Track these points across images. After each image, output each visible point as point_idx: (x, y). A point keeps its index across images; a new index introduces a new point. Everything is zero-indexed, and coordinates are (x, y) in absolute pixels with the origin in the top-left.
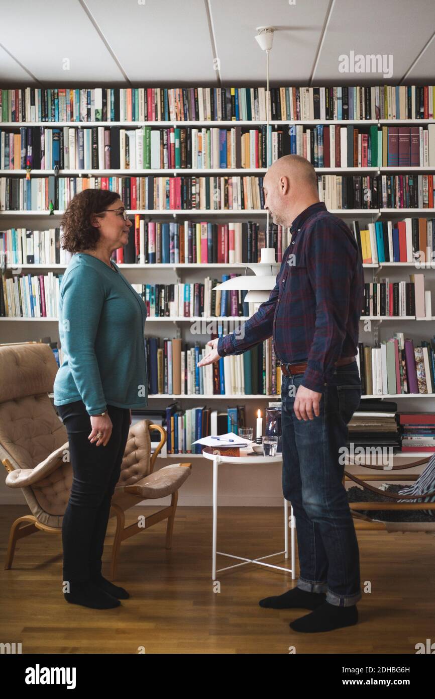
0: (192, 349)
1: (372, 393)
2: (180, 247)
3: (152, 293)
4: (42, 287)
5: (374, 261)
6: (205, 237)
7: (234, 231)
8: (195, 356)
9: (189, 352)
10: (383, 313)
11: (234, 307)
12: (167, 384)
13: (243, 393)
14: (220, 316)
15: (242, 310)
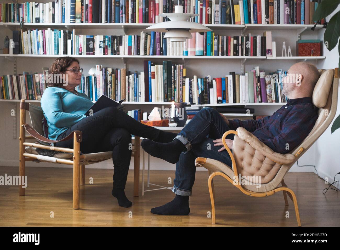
0: (133, 75)
1: (239, 102)
2: (126, 13)
3: (109, 41)
4: (44, 36)
5: (242, 23)
6: (141, 7)
7: (158, 4)
8: (134, 78)
9: (130, 76)
10: (247, 54)
11: (158, 50)
12: (117, 95)
13: (163, 101)
14: (149, 55)
15: (163, 52)
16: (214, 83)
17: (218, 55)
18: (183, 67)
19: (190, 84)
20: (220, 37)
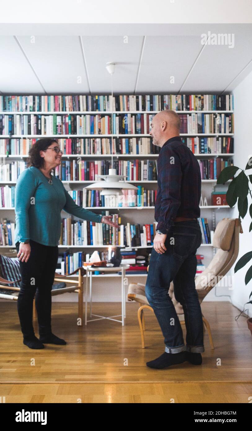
0: (77, 223)
2: (71, 173)
4: (3, 193)
6: (83, 168)
7: (97, 165)
8: (78, 226)
9: (75, 224)
11: (97, 202)
12: (64, 240)
13: (102, 244)
14: (90, 207)
15: (101, 203)
16: (144, 228)
17: (147, 206)
18: (119, 217)
19: (125, 230)
20: (149, 191)
